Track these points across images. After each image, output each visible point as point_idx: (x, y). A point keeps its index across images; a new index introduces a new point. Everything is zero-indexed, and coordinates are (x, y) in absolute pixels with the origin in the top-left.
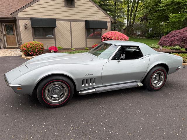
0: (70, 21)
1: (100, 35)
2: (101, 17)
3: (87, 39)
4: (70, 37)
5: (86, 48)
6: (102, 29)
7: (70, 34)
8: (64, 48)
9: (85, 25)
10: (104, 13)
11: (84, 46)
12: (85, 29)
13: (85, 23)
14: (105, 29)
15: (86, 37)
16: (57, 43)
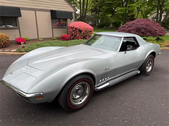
0: (35, 10)
1: (66, 25)
2: (65, 8)
3: (53, 29)
4: (36, 27)
5: (54, 38)
6: (67, 19)
7: (36, 24)
8: (30, 38)
9: (50, 15)
10: (68, 4)
11: (51, 36)
12: (51, 19)
13: (50, 13)
14: (69, 19)
15: (52, 26)
16: (21, 34)
